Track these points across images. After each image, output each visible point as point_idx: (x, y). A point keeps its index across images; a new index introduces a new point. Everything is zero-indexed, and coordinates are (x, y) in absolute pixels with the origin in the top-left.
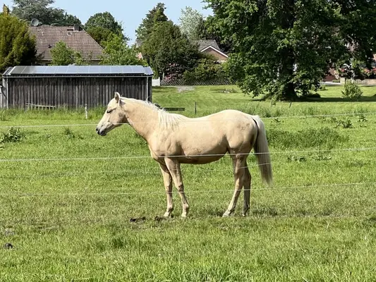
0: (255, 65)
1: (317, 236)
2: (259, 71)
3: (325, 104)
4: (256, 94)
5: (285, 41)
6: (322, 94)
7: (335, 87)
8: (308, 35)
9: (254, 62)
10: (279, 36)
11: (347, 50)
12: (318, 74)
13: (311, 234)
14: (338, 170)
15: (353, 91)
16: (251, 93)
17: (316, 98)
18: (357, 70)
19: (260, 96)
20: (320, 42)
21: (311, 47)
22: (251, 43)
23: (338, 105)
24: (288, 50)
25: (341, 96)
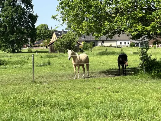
0: (4, 44)
1: (18, 87)
2: (5, 46)
3: (23, 54)
4: (5, 52)
5: (12, 38)
6: (22, 51)
7: (25, 50)
8: (18, 37)
9: (4, 43)
10: (11, 37)
11: (28, 40)
12: (21, 46)
13: (16, 87)
14: (25, 70)
15: (30, 50)
16: (4, 51)
17: (21, 52)
18: (31, 45)
19: (6, 52)
20: (21, 38)
21: (19, 39)
22: (3, 39)
23: (26, 54)
24: (13, 41)
25: (27, 52)
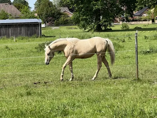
0: (85, 17)
1: (112, 88)
2: (86, 20)
3: (114, 33)
4: (85, 29)
5: (97, 6)
6: (113, 28)
7: (118, 25)
8: (106, 4)
9: (84, 16)
10: (94, 5)
11: (122, 10)
12: (111, 20)
13: (109, 87)
14: (120, 60)
15: (125, 27)
16: (83, 29)
17: (110, 30)
18: (127, 18)
19: (87, 30)
20: (111, 7)
21: (108, 9)
22: (82, 8)
23: (119, 33)
24: (98, 10)
25: (120, 29)
